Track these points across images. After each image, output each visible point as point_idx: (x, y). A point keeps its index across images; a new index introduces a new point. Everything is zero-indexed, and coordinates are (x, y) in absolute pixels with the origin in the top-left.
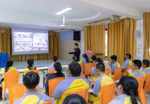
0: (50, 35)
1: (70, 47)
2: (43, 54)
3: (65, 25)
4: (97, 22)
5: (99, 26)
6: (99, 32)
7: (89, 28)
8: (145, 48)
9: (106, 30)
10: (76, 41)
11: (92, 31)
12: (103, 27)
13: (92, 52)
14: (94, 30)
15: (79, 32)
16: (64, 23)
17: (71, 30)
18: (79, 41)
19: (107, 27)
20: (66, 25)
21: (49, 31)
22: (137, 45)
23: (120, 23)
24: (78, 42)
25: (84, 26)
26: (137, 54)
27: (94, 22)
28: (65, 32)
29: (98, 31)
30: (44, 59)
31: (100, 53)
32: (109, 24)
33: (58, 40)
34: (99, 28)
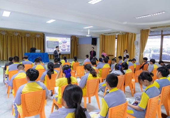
0: (72, 39)
4: (110, 33)
7: (104, 37)
8: (141, 52)
9: (116, 38)
10: (94, 45)
11: (106, 38)
12: (114, 36)
14: (108, 38)
15: (96, 38)
16: (89, 34)
18: (96, 45)
20: (90, 36)
21: (71, 36)
22: (136, 50)
23: (126, 35)
25: (100, 34)
26: (136, 56)
27: (108, 33)
29: (110, 39)
31: (111, 55)
32: (118, 35)
33: (77, 43)
34: (111, 37)
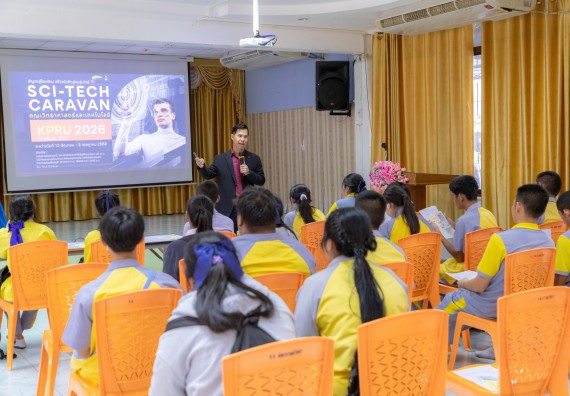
0: (197, 82)
1: (303, 147)
2: (162, 187)
3: (261, 40)
4: (422, 14)
5: (443, 32)
6: (443, 64)
7: (394, 45)
9: (477, 51)
10: (332, 114)
11: (409, 57)
12: (462, 35)
13: (402, 166)
14: (419, 56)
15: (347, 63)
16: (256, 27)
17: (303, 54)
18: (349, 114)
19: (478, 40)
20: (266, 40)
21: (191, 60)
24: (344, 117)
25: (371, 32)
28: (273, 67)
29: (437, 59)
30: (169, 212)
31: (448, 173)
32: (488, 25)
33: (240, 107)
34: (443, 45)
